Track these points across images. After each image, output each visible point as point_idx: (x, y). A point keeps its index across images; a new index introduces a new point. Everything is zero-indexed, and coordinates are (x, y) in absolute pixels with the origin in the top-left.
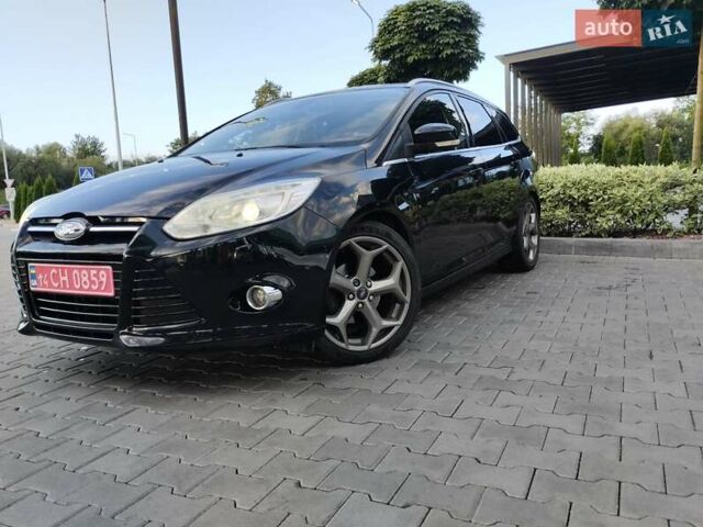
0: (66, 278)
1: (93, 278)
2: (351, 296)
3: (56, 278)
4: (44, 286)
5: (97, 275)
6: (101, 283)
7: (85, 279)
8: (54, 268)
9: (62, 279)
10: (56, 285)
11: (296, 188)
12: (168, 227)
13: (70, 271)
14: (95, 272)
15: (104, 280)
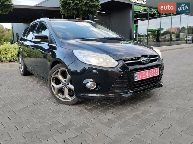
0: (147, 74)
1: (155, 72)
3: (144, 75)
4: (140, 78)
5: (155, 71)
6: (156, 73)
7: (153, 73)
8: (144, 72)
9: (146, 74)
10: (144, 77)
13: (149, 71)
14: (155, 70)
15: (157, 72)
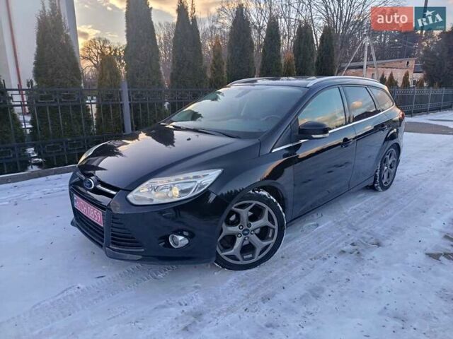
0: (86, 209)
1: (95, 214)
2: (239, 235)
3: (83, 206)
4: (79, 208)
8: (82, 202)
10: (83, 209)
11: (206, 178)
12: (130, 196)
13: (87, 206)
15: (99, 218)
